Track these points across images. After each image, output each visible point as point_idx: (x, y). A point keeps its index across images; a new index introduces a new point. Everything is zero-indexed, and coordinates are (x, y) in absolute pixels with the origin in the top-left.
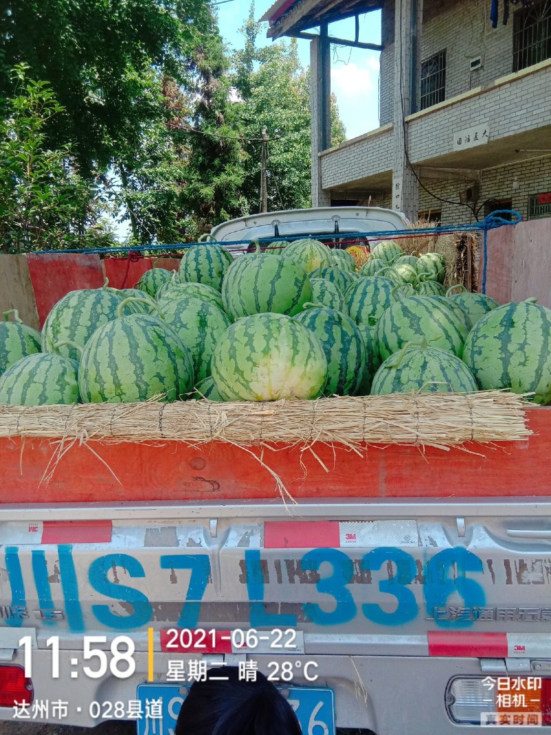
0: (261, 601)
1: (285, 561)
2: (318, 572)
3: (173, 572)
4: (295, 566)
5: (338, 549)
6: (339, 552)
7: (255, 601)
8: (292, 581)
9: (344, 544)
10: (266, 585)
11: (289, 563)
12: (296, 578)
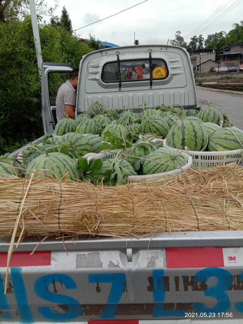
0: (162, 302)
1: (182, 276)
2: (206, 283)
3: (98, 285)
4: (190, 280)
5: (222, 268)
6: (223, 270)
7: (158, 302)
8: (186, 289)
9: (227, 264)
10: (166, 292)
11: (185, 278)
12: (190, 287)
